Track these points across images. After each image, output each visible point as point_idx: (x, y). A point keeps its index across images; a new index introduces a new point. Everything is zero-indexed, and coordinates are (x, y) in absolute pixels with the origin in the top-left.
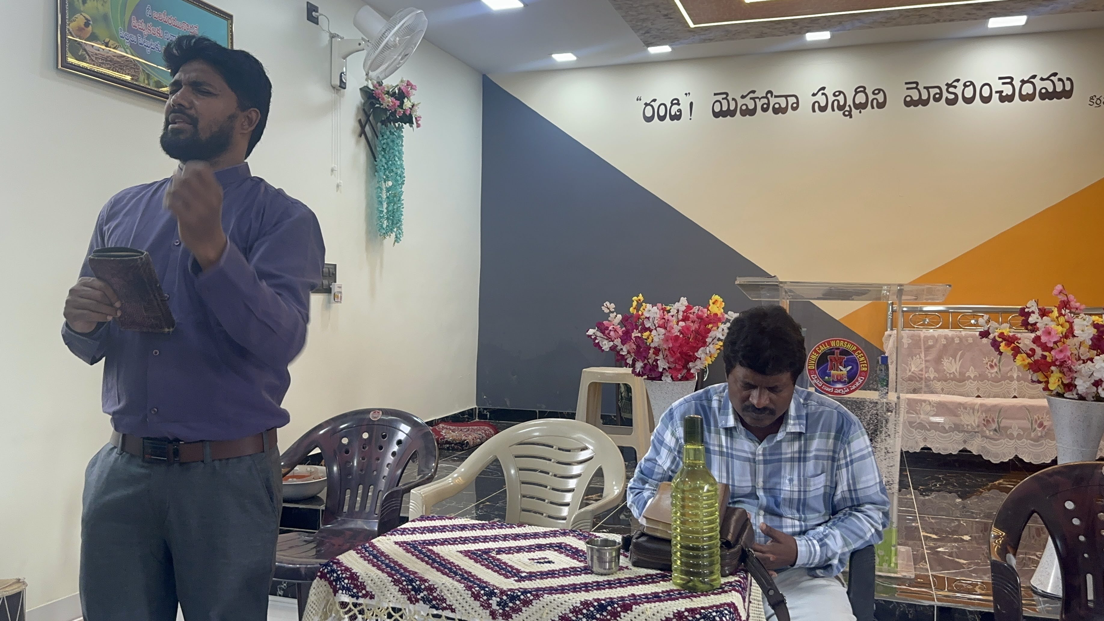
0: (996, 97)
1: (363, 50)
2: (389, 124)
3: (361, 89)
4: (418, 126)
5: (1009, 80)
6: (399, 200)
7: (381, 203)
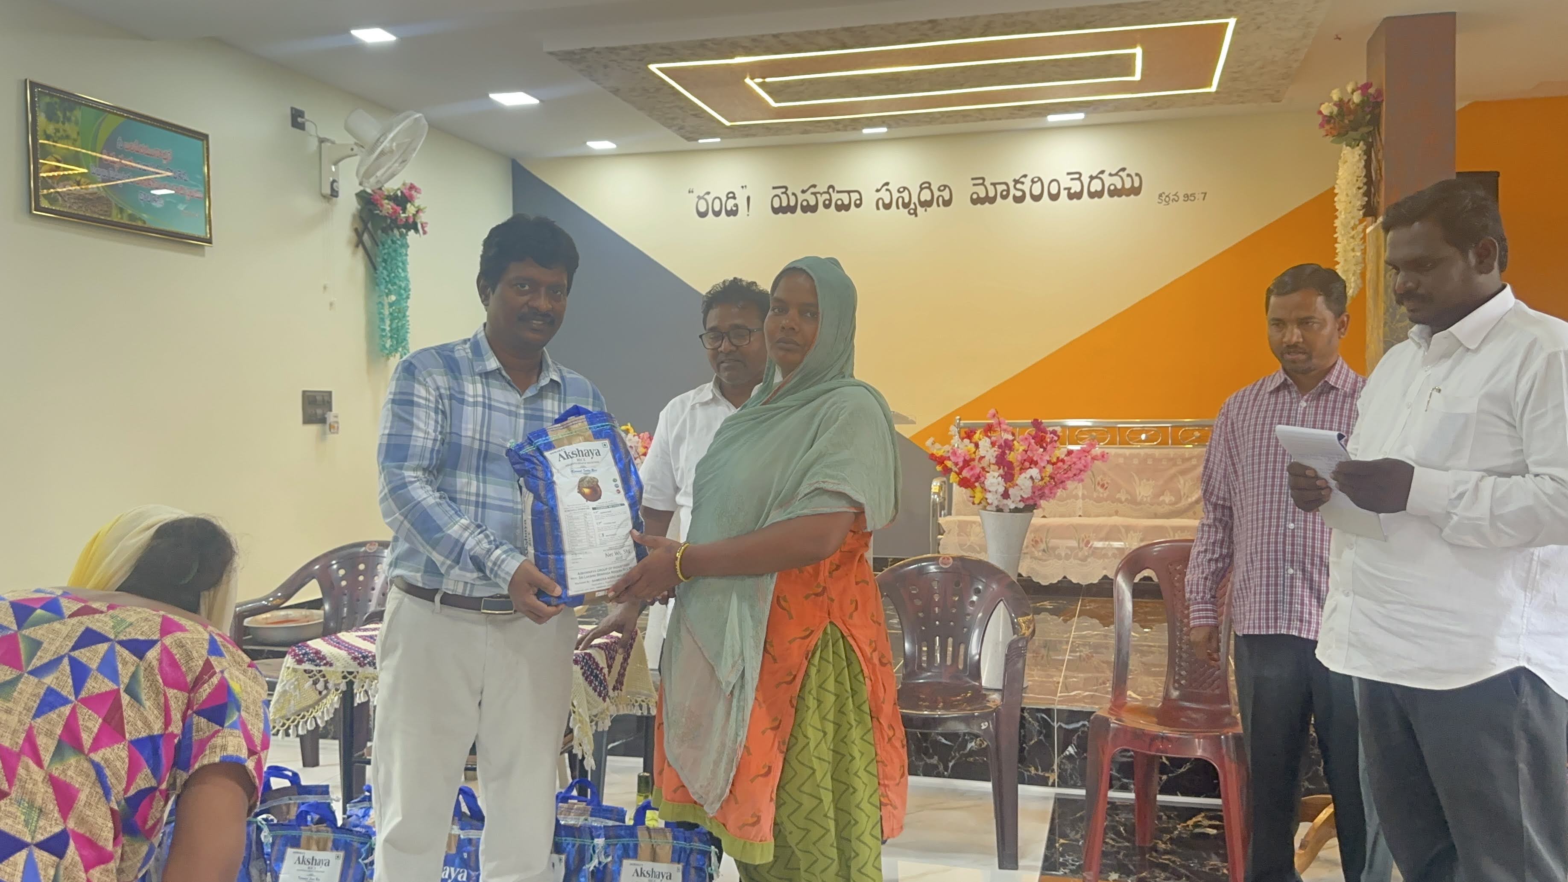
0: (1064, 194)
1: (356, 155)
2: (390, 232)
3: (357, 195)
4: (425, 233)
5: (1077, 176)
6: (404, 316)
7: (382, 320)
